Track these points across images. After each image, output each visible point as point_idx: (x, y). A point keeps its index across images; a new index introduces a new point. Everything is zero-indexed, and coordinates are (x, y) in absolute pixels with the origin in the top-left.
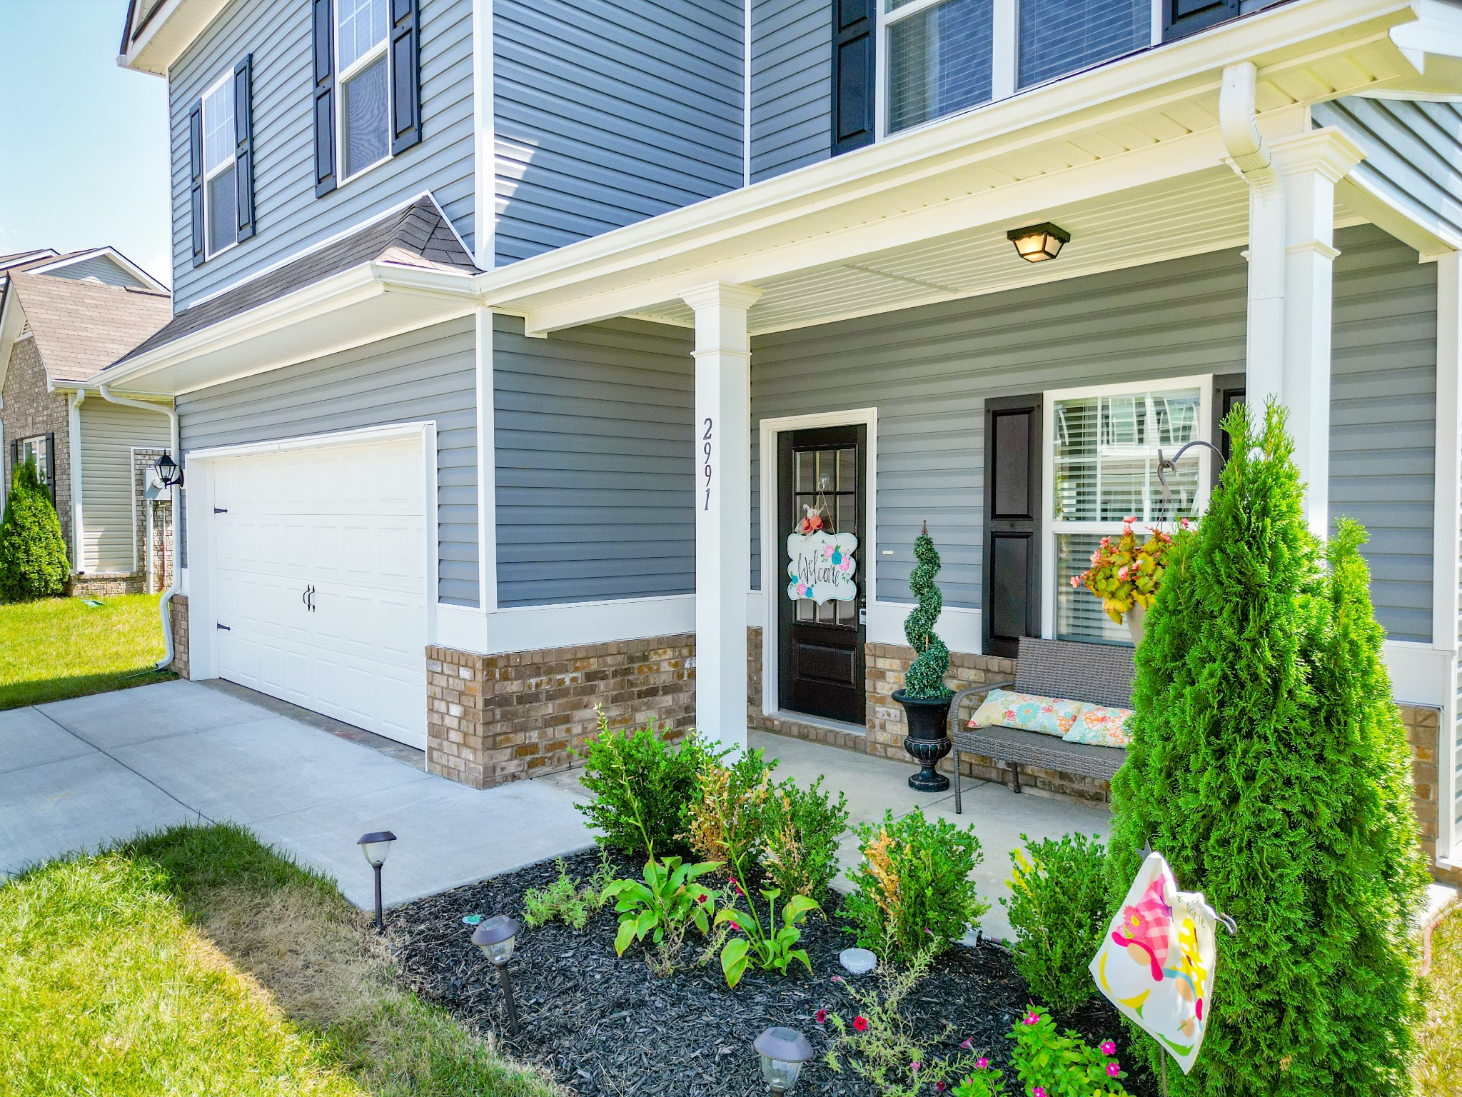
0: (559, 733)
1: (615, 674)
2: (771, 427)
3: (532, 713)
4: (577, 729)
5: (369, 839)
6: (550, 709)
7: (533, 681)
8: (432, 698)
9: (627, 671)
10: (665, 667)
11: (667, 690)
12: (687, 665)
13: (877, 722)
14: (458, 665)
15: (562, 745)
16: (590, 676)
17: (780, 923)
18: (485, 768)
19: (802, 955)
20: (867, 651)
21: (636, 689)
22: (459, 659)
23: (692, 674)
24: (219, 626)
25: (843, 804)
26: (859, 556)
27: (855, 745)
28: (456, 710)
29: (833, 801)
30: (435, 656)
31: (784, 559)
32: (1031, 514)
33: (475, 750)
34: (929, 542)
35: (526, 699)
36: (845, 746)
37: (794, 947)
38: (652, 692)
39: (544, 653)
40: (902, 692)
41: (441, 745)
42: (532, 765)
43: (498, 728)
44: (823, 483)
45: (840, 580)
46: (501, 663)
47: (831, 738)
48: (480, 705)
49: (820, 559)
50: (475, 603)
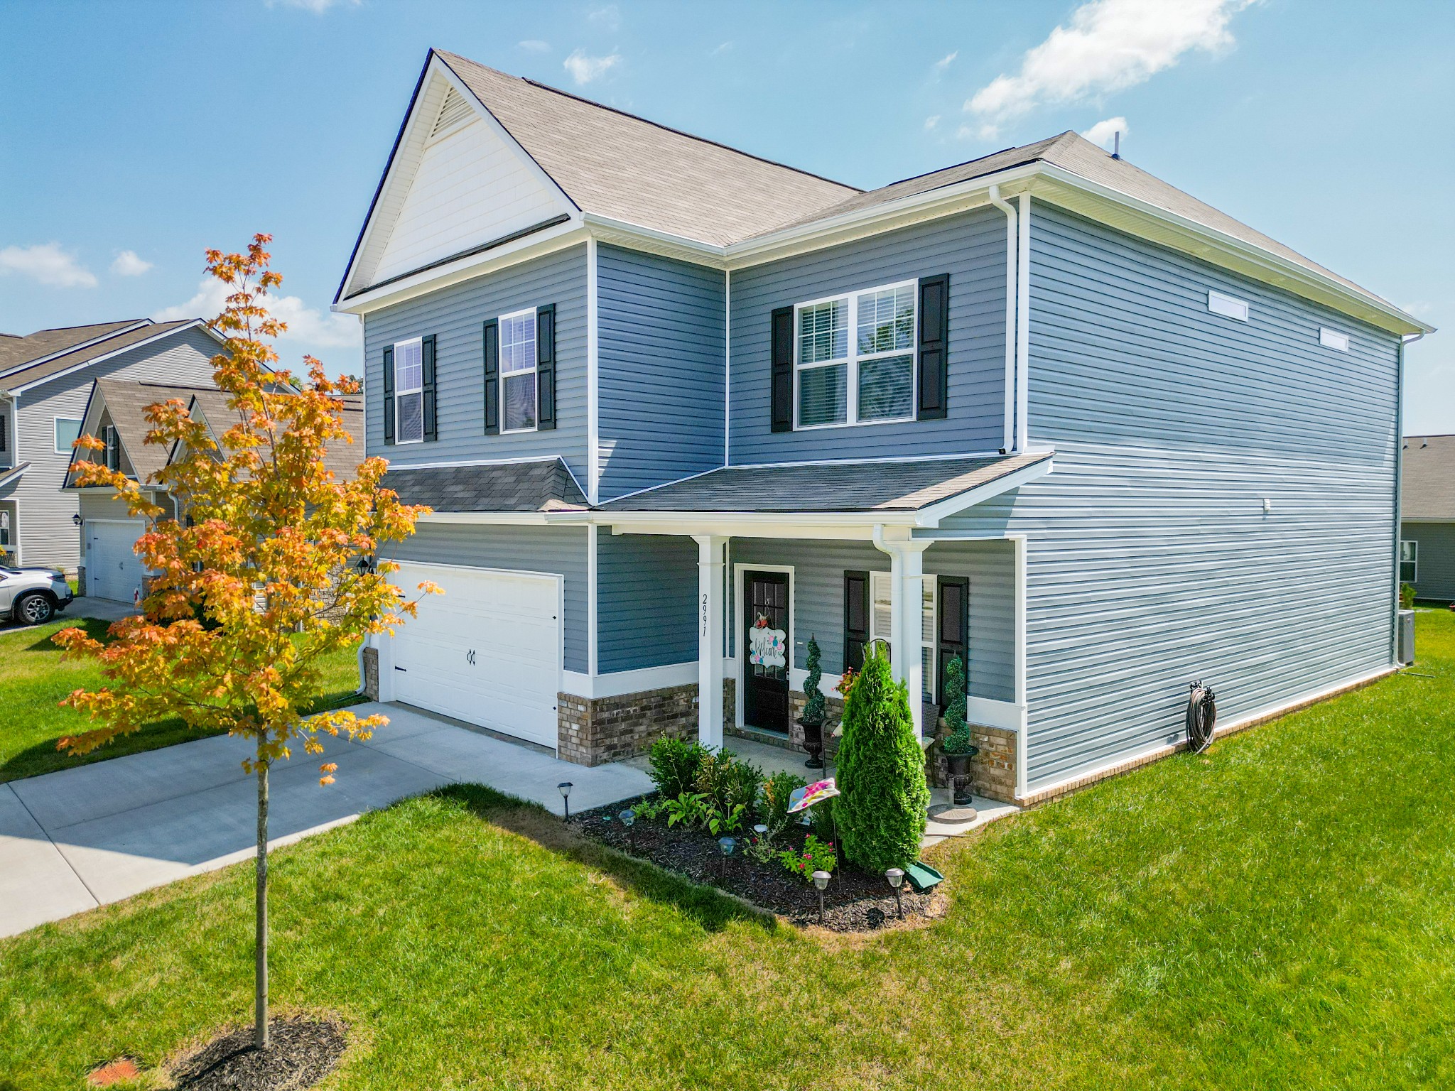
0: (627, 738)
1: (656, 707)
2: (740, 568)
3: (615, 729)
4: (636, 737)
5: (562, 785)
6: (623, 726)
7: (615, 712)
8: (561, 720)
9: (662, 706)
10: (682, 702)
11: (683, 715)
12: (694, 701)
13: (794, 733)
14: (578, 704)
15: (629, 745)
16: (643, 709)
17: (732, 814)
18: (592, 757)
19: (739, 825)
20: (789, 695)
21: (666, 715)
22: (578, 700)
23: (697, 706)
24: (396, 668)
25: (760, 771)
26: (786, 642)
27: (783, 745)
28: (575, 727)
29: (756, 769)
30: (563, 698)
31: (747, 641)
32: (865, 631)
33: (587, 747)
34: (815, 644)
35: (612, 721)
36: (778, 746)
37: (736, 822)
38: (675, 716)
39: (620, 697)
40: (802, 719)
41: (566, 744)
42: (614, 755)
43: (598, 736)
44: (768, 601)
45: (777, 655)
46: (600, 703)
47: (771, 742)
48: (590, 724)
49: (766, 643)
50: (586, 672)
